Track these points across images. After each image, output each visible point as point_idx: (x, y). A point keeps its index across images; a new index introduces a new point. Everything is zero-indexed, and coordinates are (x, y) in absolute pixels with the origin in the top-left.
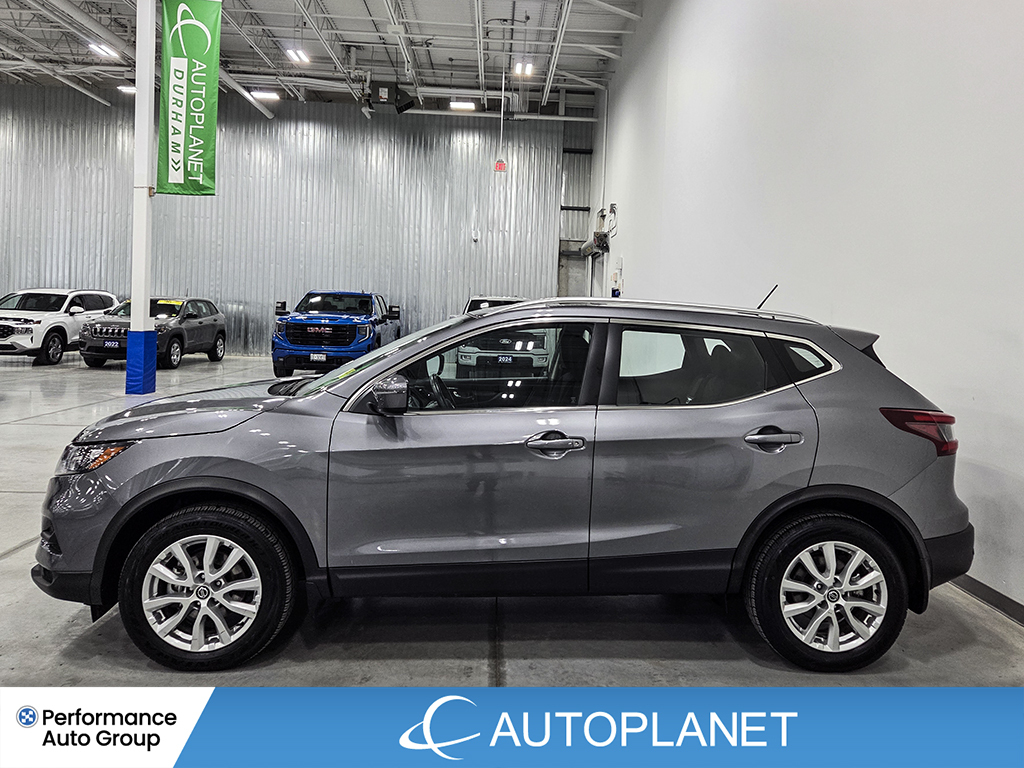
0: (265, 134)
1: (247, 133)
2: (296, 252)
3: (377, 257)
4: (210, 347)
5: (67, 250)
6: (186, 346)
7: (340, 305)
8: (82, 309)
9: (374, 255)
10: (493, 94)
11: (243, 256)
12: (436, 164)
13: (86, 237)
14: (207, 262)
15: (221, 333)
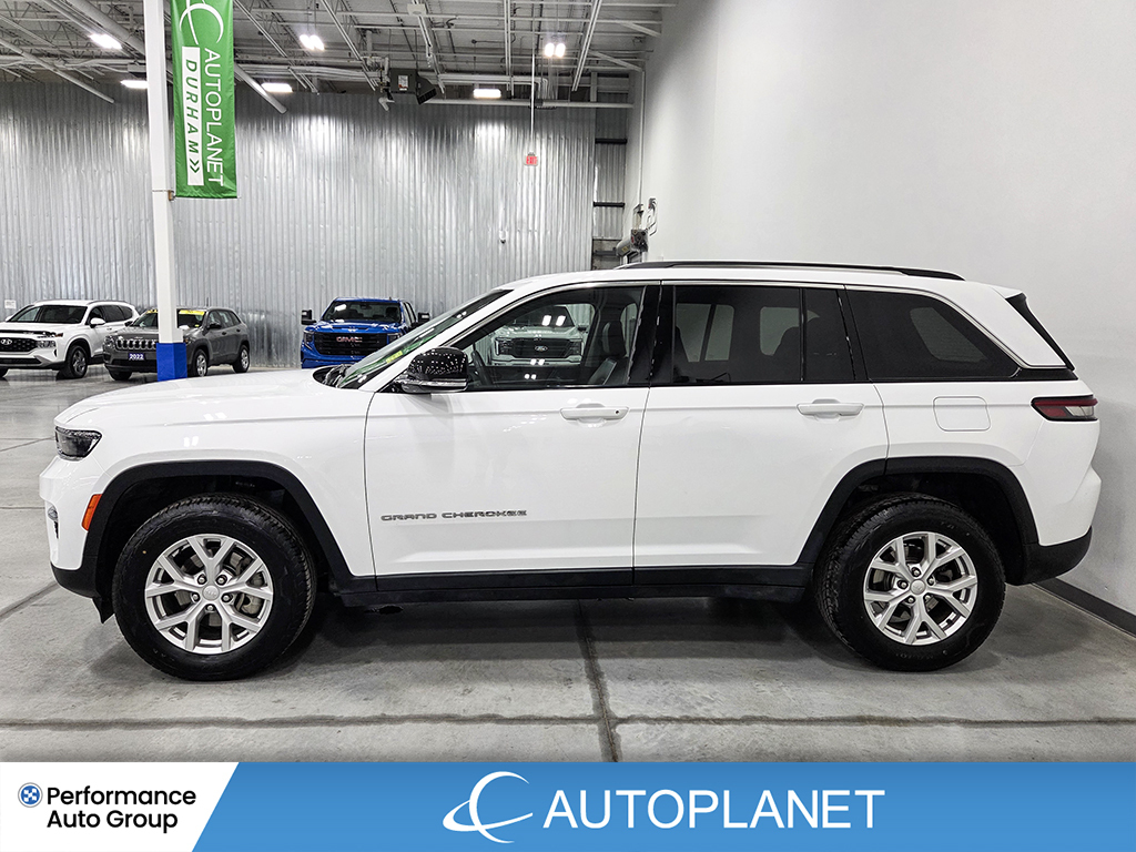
0: (277, 129)
1: (258, 129)
2: (316, 258)
3: (401, 262)
4: (234, 358)
5: (81, 260)
6: (211, 358)
7: (366, 313)
8: (102, 321)
9: (397, 260)
10: (520, 80)
11: (262, 262)
12: (460, 160)
13: (99, 246)
14: (225, 269)
15: (245, 344)
